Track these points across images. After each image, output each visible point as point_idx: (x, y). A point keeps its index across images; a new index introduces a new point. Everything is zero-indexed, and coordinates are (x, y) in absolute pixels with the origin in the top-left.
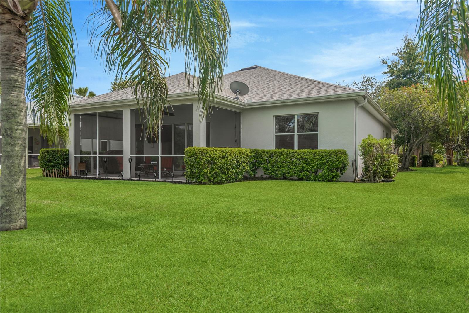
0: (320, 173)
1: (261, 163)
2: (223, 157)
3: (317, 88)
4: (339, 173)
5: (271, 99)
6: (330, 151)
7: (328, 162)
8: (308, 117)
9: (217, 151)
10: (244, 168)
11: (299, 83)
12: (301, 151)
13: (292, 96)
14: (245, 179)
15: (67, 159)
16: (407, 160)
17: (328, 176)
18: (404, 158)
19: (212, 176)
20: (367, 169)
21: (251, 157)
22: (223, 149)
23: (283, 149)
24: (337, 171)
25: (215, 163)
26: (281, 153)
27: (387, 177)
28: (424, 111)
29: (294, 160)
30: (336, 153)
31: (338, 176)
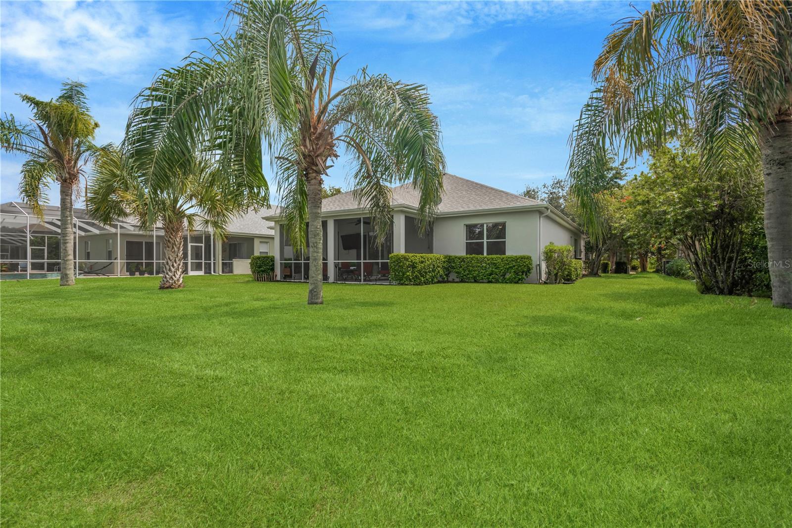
0: (507, 276)
1: (453, 268)
2: (422, 262)
3: (504, 199)
4: (524, 276)
5: (462, 210)
6: (516, 257)
7: (514, 266)
8: (496, 225)
9: (416, 257)
10: (439, 272)
11: (487, 193)
12: (490, 256)
13: (481, 206)
14: (439, 282)
15: (273, 265)
16: (595, 265)
17: (515, 278)
18: (592, 264)
19: (413, 278)
20: (549, 272)
21: (444, 262)
22: (422, 255)
23: (474, 255)
24: (523, 274)
25: (416, 267)
26: (472, 259)
27: (568, 280)
28: (611, 218)
29: (484, 265)
30: (522, 258)
31: (524, 278)
